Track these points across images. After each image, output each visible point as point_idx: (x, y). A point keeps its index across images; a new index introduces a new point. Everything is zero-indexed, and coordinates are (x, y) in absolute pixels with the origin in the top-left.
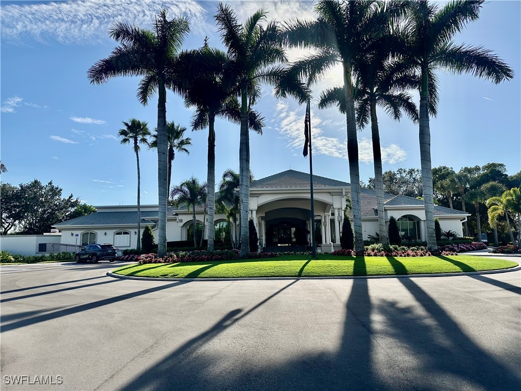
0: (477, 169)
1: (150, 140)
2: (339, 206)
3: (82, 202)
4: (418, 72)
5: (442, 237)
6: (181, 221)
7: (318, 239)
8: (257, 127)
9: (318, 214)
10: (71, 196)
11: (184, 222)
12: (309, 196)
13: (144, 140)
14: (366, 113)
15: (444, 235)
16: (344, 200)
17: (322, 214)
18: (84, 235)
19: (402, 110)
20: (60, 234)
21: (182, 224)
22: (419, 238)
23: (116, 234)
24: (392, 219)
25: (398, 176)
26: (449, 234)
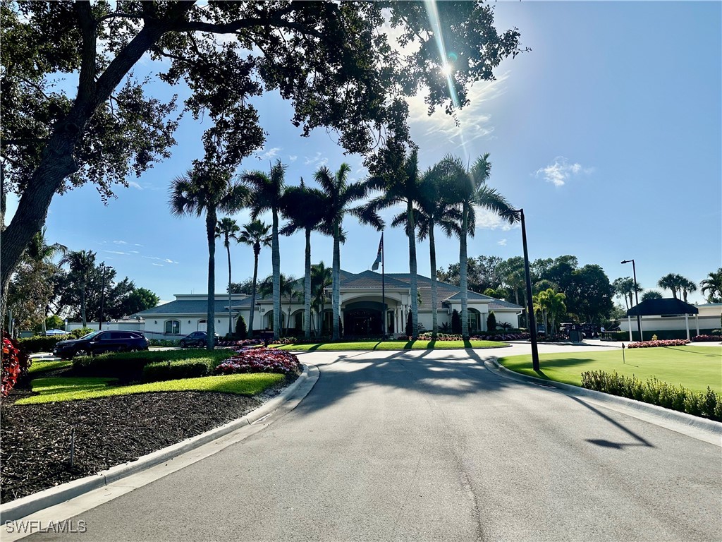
0: (550, 261)
1: (238, 234)
2: (406, 303)
3: (137, 287)
4: (461, 207)
5: (498, 328)
6: (263, 310)
7: (391, 329)
8: (343, 239)
9: (391, 307)
10: (126, 280)
11: (266, 312)
12: (382, 294)
13: (233, 235)
14: (427, 230)
15: (501, 326)
16: (410, 298)
17: (395, 307)
18: (169, 324)
19: (453, 232)
20: (144, 321)
21: (264, 314)
22: (480, 328)
23: (201, 322)
24: (455, 312)
25: (478, 263)
26: (506, 325)
